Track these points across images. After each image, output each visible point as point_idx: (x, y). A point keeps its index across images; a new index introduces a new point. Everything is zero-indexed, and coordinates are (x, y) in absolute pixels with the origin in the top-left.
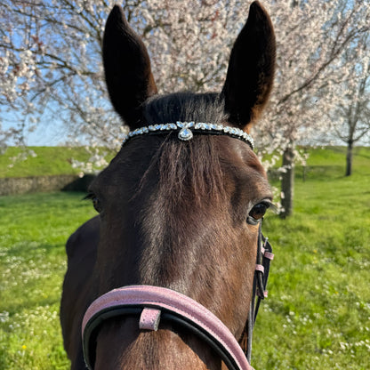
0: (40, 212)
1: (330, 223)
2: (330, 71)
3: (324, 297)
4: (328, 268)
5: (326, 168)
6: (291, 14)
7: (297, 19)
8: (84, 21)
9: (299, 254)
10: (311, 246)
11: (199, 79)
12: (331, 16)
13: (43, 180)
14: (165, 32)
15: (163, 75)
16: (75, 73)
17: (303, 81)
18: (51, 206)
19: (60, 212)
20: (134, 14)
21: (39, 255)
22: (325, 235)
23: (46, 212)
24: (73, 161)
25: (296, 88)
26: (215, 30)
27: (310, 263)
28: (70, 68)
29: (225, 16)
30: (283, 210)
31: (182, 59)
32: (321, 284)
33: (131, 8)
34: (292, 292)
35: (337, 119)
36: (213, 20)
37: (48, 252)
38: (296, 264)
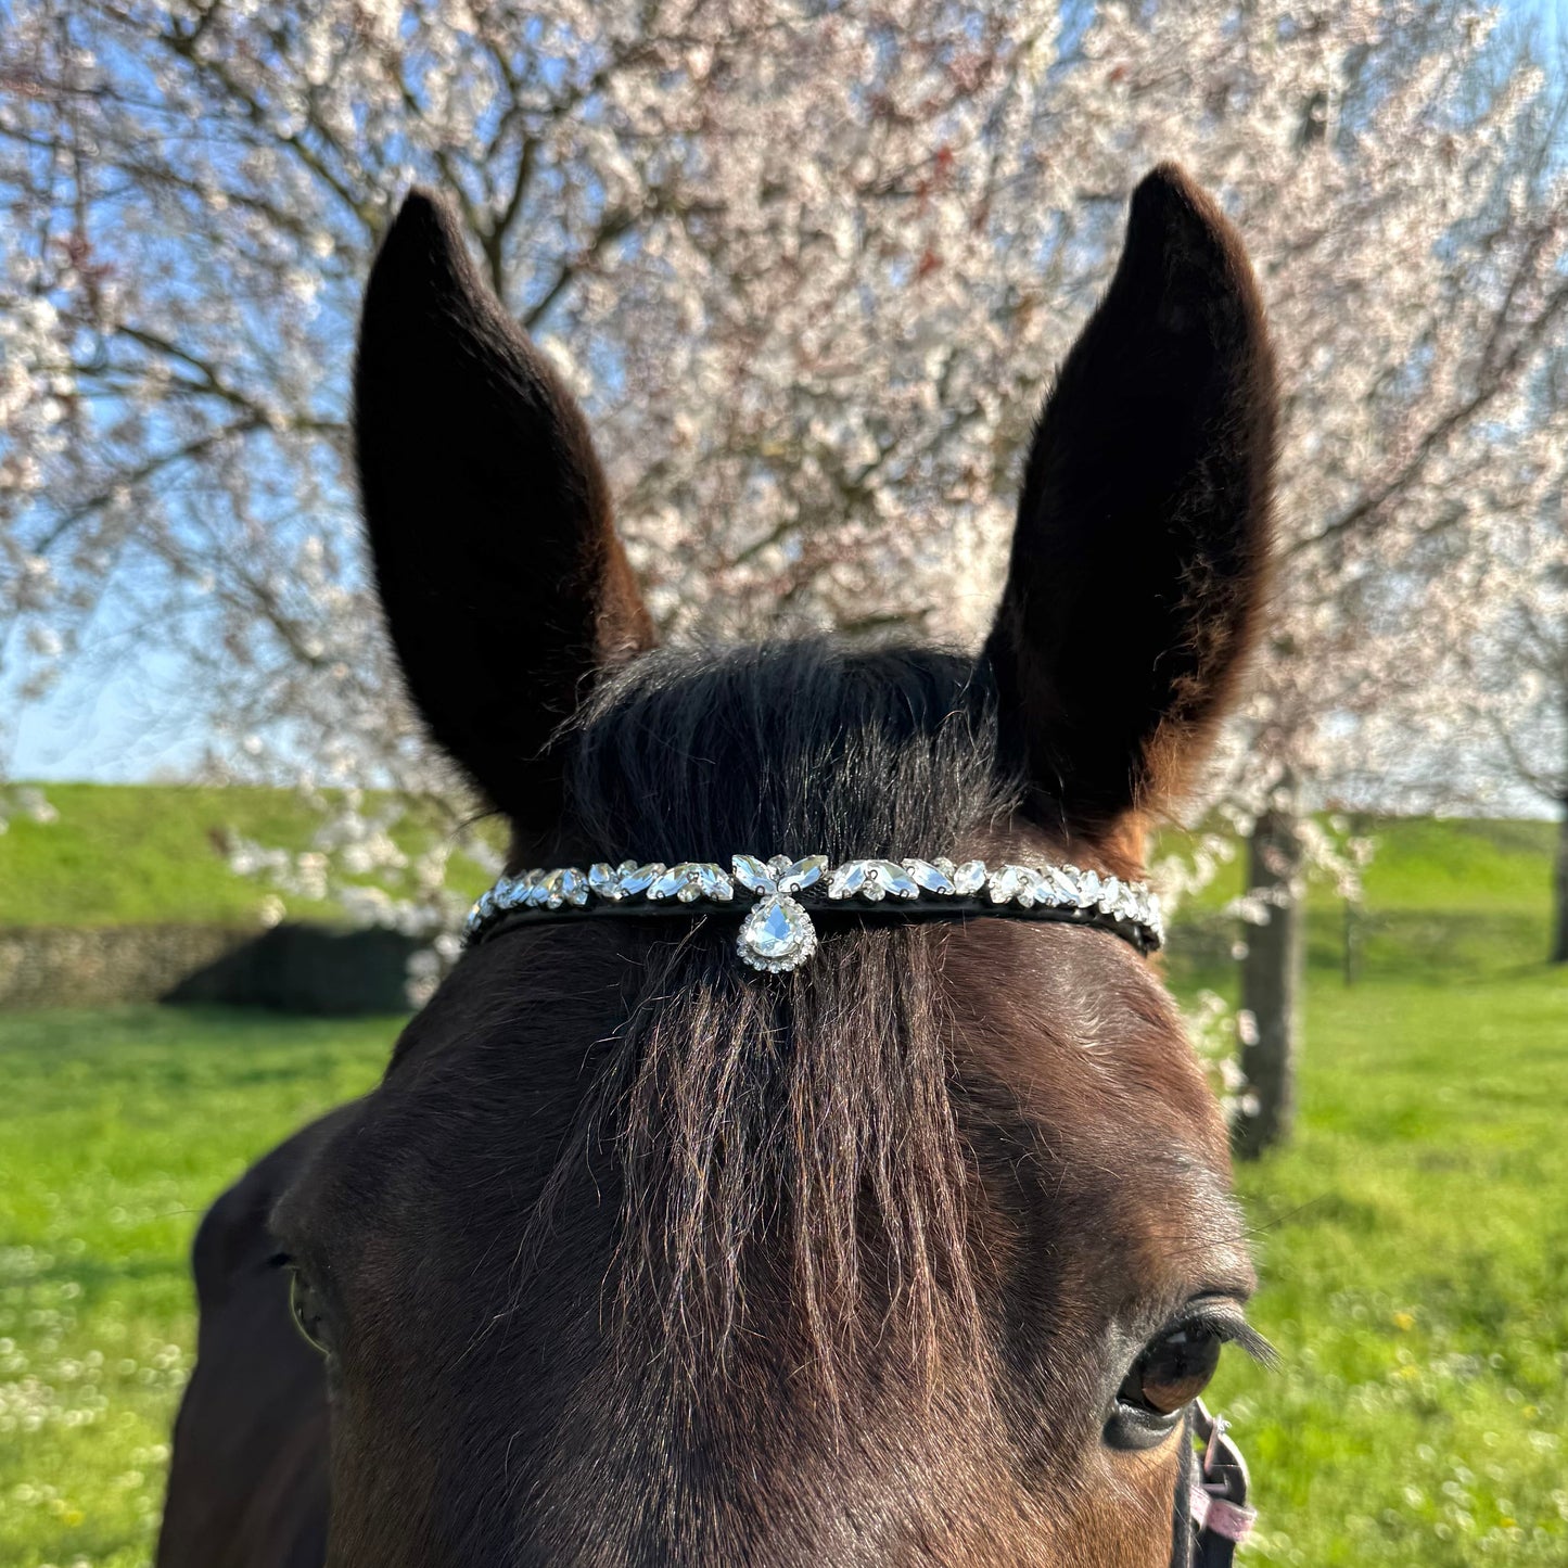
0: (53, 1106)
1: (1476, 1189)
2: (1474, 454)
3: (1448, 1542)
4: (1468, 1405)
5: (1460, 923)
6: (1292, 176)
7: (1321, 204)
8: (305, 179)
9: (1328, 1334)
10: (1386, 1293)
11: (853, 466)
12: (1480, 197)
13: (76, 947)
14: (697, 244)
15: (683, 440)
16: (257, 420)
17: (1346, 496)
18: (109, 1076)
19: (155, 1105)
20: (547, 155)
21: (46, 1316)
22: (1453, 1243)
23: (81, 1104)
24: (235, 840)
25: (1314, 529)
26: (932, 239)
27: (1381, 1380)
28: (235, 399)
29: (979, 177)
30: (1250, 1105)
31: (777, 369)
32: (1434, 1482)
33: (534, 125)
34: (1291, 1519)
35: (1506, 683)
36: (922, 191)
37: (91, 1300)
38: (1310, 1382)
